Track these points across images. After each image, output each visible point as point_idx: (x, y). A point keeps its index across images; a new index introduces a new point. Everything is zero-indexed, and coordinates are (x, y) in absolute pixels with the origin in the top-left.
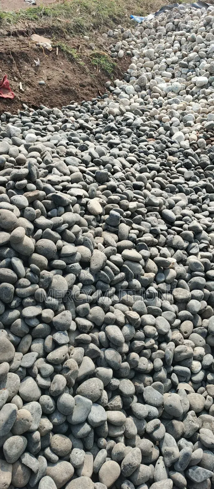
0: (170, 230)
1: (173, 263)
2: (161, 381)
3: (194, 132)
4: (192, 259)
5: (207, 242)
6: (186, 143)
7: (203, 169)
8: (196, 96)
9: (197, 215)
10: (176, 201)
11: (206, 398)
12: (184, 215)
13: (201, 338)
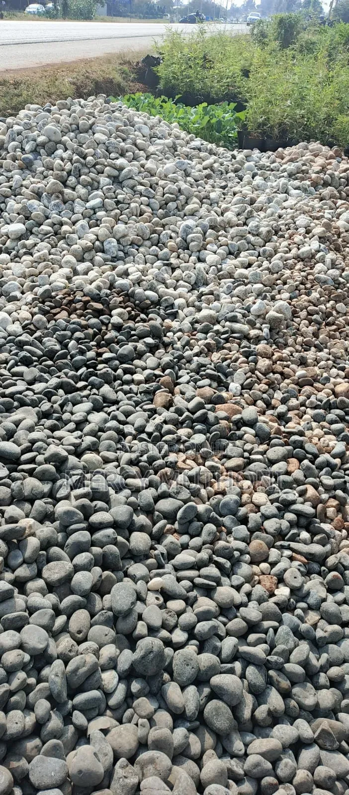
0: (15, 474)
1: (30, 527)
2: (55, 737)
3: (24, 307)
4: (62, 507)
5: (80, 471)
6: (16, 328)
7: (51, 359)
8: (14, 252)
9: (57, 433)
10: (17, 423)
11: (137, 725)
12: (33, 442)
13: (106, 629)
